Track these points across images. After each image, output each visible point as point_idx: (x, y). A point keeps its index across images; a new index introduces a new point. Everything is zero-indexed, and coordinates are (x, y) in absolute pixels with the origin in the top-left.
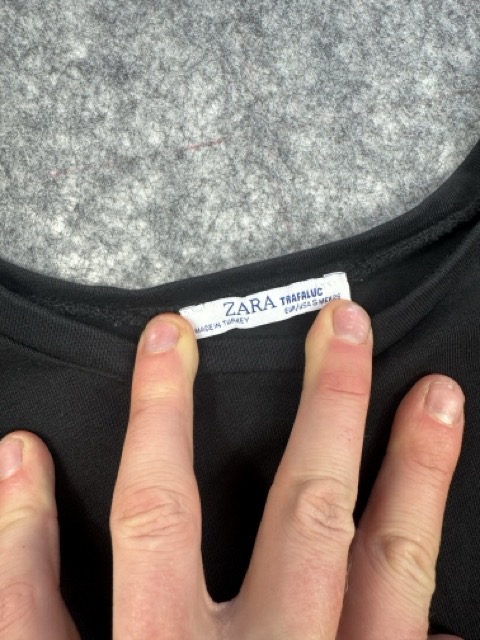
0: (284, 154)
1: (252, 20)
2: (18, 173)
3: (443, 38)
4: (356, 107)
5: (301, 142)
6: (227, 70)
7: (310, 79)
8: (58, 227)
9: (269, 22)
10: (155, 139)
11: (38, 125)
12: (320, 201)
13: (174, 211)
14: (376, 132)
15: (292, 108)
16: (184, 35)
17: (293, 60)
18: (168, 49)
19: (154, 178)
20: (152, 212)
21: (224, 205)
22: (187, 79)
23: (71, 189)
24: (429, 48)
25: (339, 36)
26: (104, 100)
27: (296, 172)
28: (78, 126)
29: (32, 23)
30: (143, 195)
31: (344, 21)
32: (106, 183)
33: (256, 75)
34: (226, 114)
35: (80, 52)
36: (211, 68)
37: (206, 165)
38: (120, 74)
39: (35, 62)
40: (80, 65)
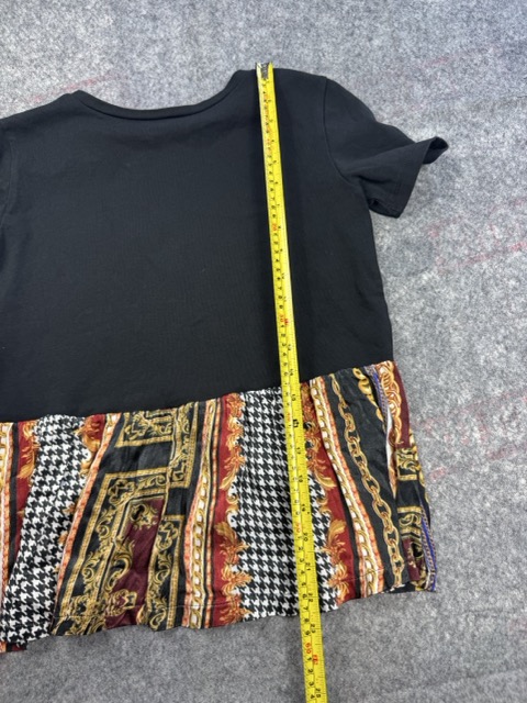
0: (196, 41)
1: (193, 5)
2: (125, 42)
3: (247, 11)
4: (219, 29)
5: (201, 38)
6: (185, 19)
7: (207, 22)
8: (135, 56)
9: (198, 6)
10: (162, 36)
11: (131, 31)
12: (205, 54)
13: (165, 54)
14: (224, 36)
15: (201, 29)
16: (173, 9)
17: (203, 17)
18: (169, 12)
19: (161, 46)
20: (159, 53)
21: (178, 53)
22: (172, 20)
23: (139, 47)
24: (243, 15)
25: (217, 10)
26: (150, 25)
27: (200, 46)
28: (142, 32)
29: (132, 5)
30: (157, 50)
31: (219, 6)
32: (147, 46)
33: (192, 21)
34: (182, 30)
35: (144, 12)
36: (180, 18)
37: (175, 43)
38: (155, 18)
39: (132, 15)
40: (144, 16)
